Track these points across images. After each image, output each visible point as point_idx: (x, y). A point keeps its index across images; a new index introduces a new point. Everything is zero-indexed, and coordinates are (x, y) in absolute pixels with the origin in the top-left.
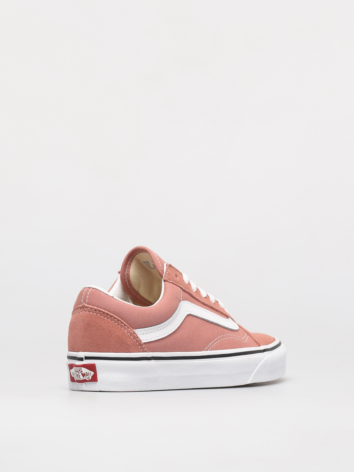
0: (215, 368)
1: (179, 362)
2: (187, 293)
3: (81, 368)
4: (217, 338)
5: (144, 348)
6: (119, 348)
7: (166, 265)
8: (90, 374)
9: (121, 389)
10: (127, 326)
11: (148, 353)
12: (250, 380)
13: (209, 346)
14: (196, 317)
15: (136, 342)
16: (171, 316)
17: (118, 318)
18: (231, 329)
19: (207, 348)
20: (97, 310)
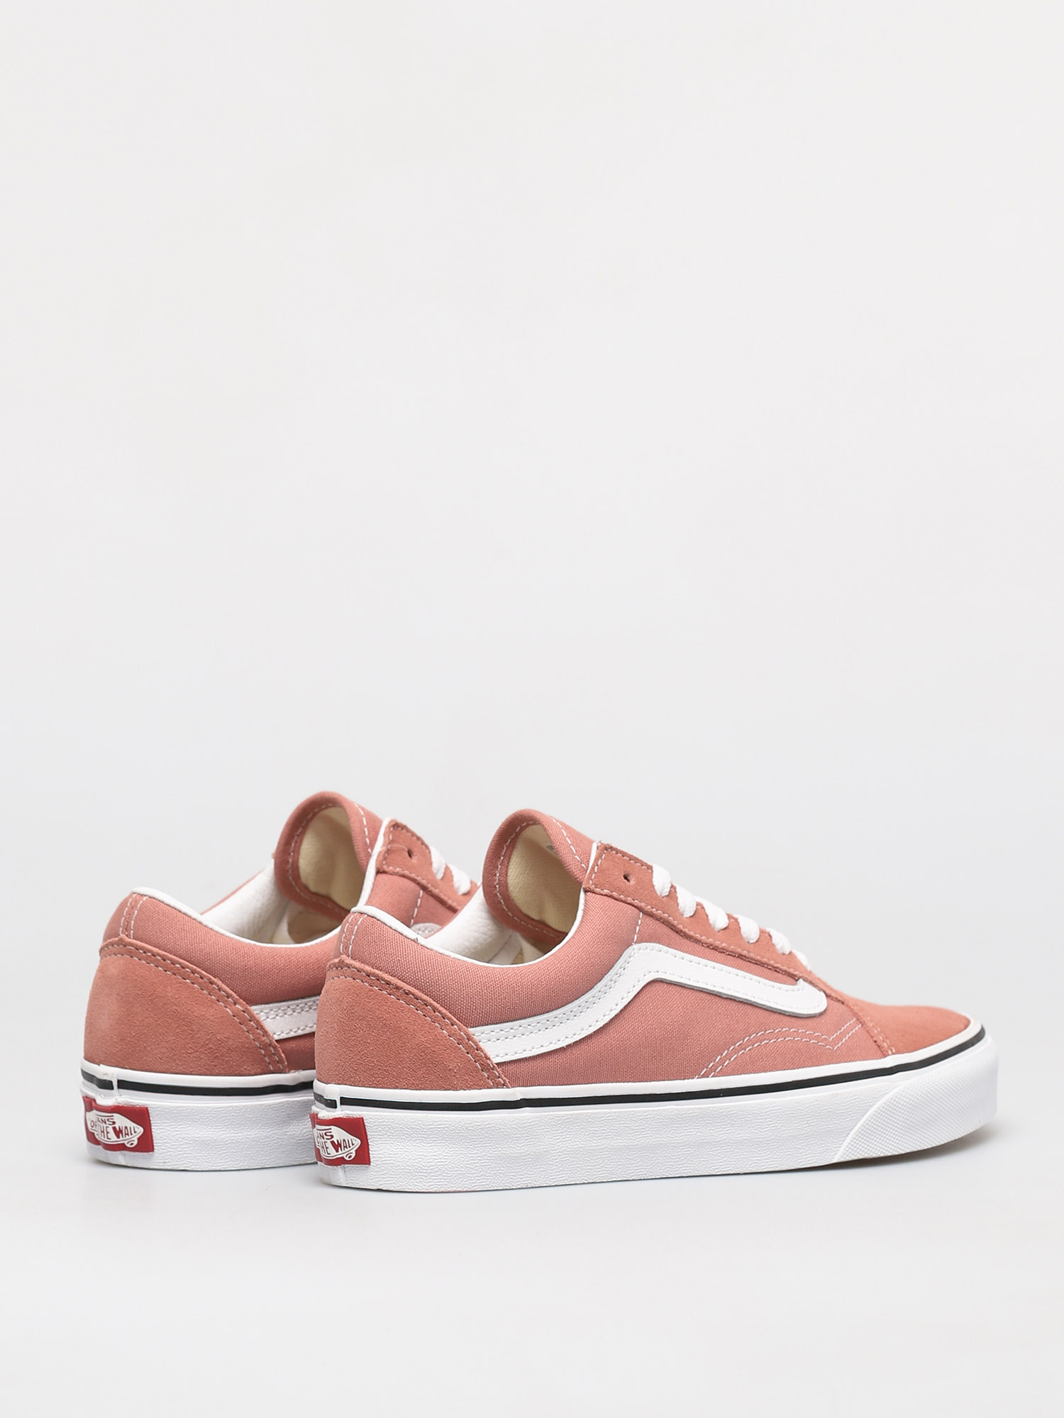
0: (729, 1123)
1: (613, 1110)
2: (657, 922)
3: (330, 1129)
4: (741, 1042)
5: (499, 1077)
6: (424, 1077)
7: (598, 848)
8: (353, 1145)
9: (432, 1185)
10: (449, 1019)
11: (511, 1090)
12: (840, 1153)
13: (713, 1065)
14: (681, 986)
15: (475, 1061)
16: (590, 990)
17: (425, 997)
18: (793, 1013)
19: (705, 1070)
20: (370, 974)
